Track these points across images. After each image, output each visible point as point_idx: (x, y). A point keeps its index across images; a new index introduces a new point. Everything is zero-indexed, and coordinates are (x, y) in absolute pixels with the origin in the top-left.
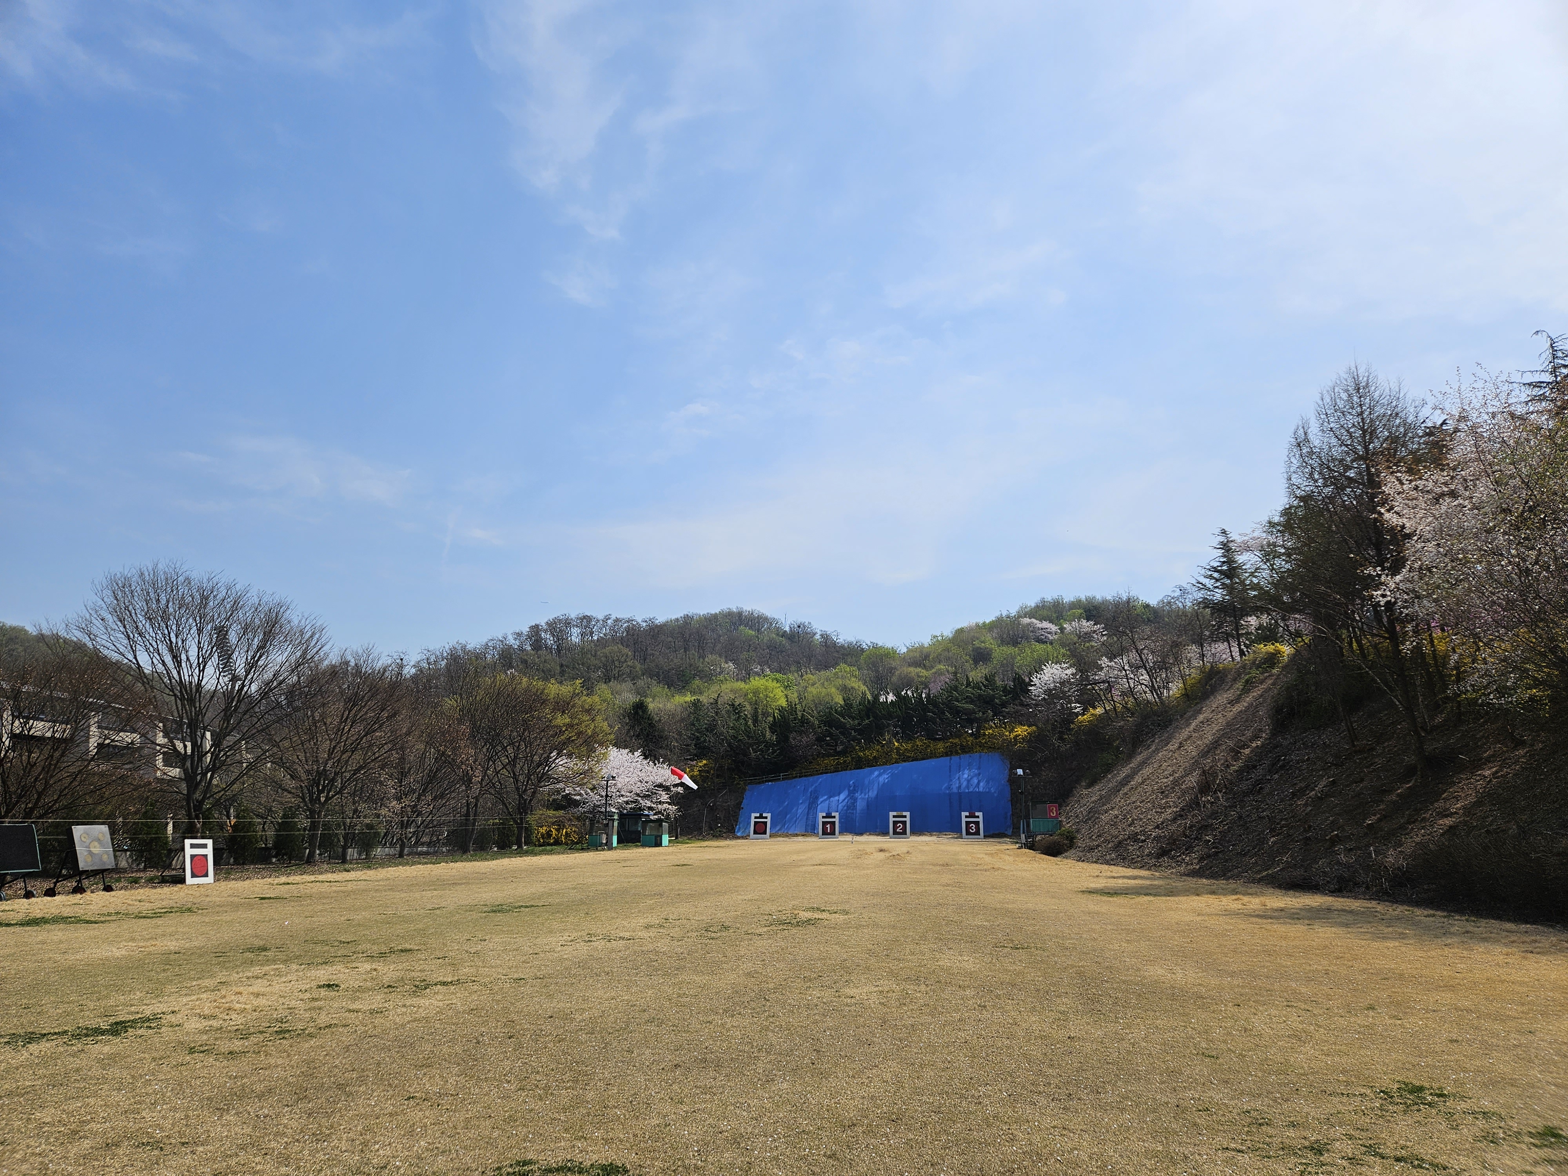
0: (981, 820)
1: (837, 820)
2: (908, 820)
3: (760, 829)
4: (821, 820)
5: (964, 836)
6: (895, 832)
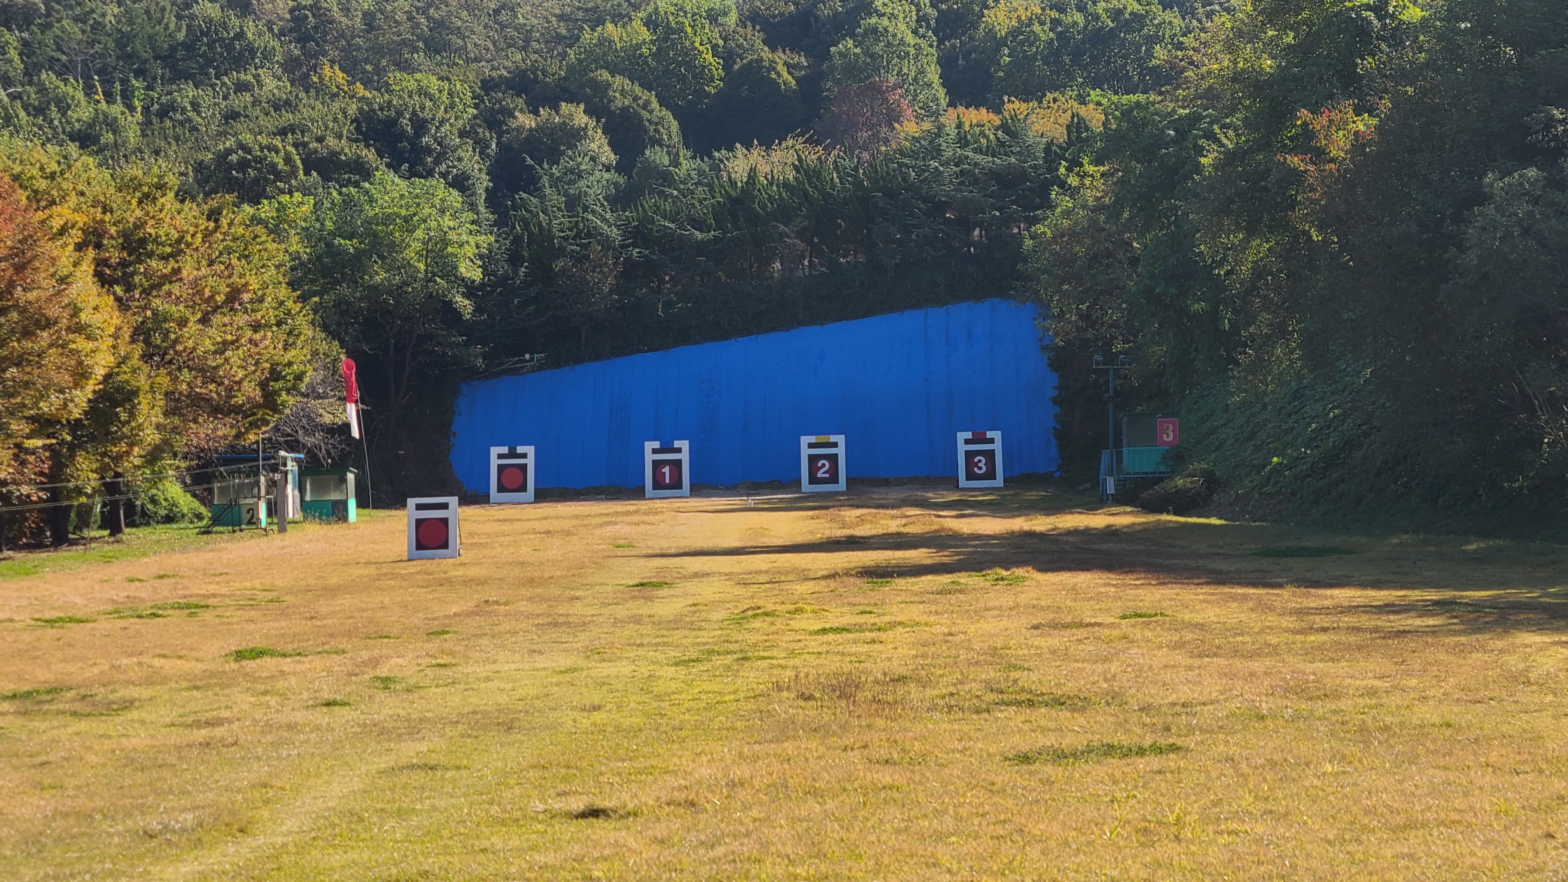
0: (998, 446)
1: (684, 458)
2: (841, 451)
3: (512, 481)
4: (649, 458)
5: (963, 482)
6: (813, 480)
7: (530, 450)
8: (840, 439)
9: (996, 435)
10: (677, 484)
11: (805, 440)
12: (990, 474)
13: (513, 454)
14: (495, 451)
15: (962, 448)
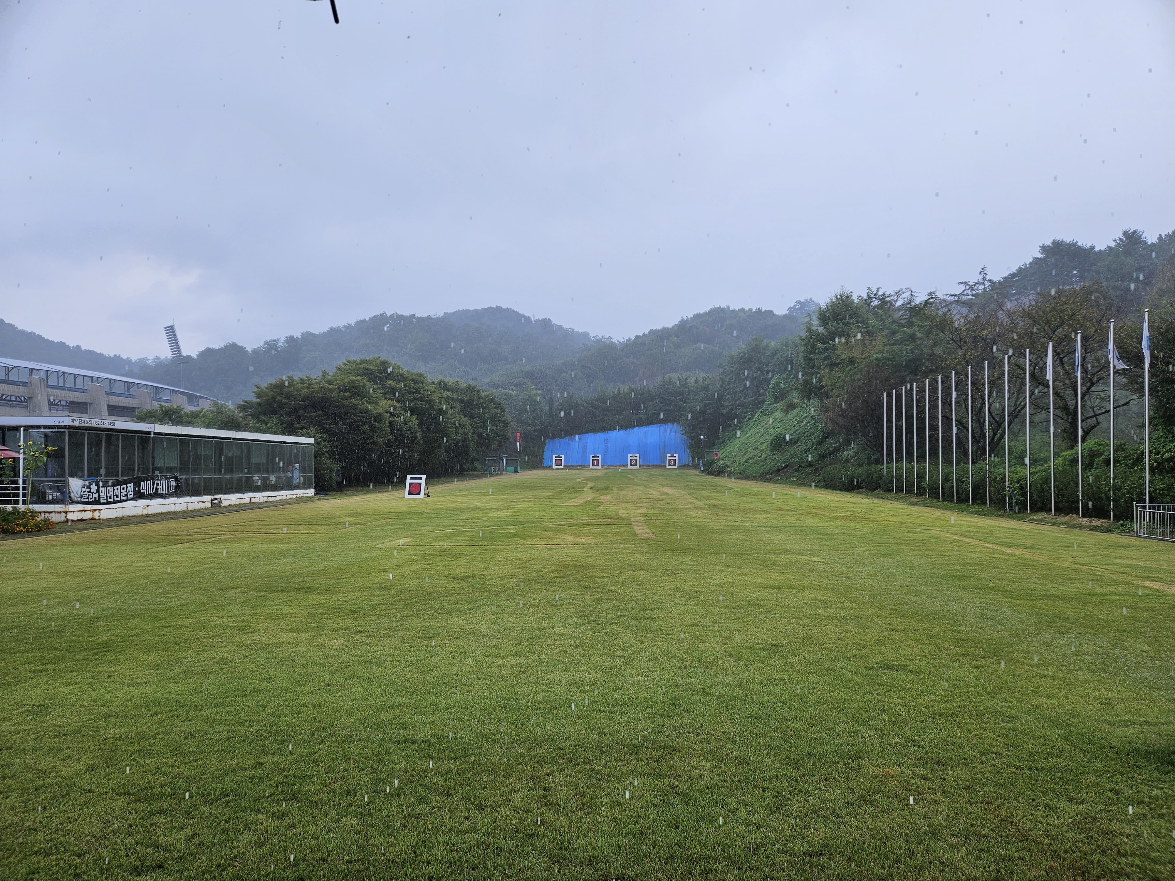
0: (677, 458)
1: (600, 458)
2: (638, 458)
3: (558, 463)
4: (592, 459)
5: (668, 467)
6: (631, 465)
7: (563, 456)
8: (638, 455)
9: (676, 455)
10: (598, 465)
11: (629, 455)
12: (674, 465)
13: (558, 456)
14: (554, 456)
15: (668, 458)
